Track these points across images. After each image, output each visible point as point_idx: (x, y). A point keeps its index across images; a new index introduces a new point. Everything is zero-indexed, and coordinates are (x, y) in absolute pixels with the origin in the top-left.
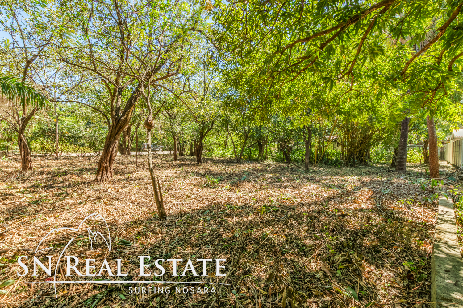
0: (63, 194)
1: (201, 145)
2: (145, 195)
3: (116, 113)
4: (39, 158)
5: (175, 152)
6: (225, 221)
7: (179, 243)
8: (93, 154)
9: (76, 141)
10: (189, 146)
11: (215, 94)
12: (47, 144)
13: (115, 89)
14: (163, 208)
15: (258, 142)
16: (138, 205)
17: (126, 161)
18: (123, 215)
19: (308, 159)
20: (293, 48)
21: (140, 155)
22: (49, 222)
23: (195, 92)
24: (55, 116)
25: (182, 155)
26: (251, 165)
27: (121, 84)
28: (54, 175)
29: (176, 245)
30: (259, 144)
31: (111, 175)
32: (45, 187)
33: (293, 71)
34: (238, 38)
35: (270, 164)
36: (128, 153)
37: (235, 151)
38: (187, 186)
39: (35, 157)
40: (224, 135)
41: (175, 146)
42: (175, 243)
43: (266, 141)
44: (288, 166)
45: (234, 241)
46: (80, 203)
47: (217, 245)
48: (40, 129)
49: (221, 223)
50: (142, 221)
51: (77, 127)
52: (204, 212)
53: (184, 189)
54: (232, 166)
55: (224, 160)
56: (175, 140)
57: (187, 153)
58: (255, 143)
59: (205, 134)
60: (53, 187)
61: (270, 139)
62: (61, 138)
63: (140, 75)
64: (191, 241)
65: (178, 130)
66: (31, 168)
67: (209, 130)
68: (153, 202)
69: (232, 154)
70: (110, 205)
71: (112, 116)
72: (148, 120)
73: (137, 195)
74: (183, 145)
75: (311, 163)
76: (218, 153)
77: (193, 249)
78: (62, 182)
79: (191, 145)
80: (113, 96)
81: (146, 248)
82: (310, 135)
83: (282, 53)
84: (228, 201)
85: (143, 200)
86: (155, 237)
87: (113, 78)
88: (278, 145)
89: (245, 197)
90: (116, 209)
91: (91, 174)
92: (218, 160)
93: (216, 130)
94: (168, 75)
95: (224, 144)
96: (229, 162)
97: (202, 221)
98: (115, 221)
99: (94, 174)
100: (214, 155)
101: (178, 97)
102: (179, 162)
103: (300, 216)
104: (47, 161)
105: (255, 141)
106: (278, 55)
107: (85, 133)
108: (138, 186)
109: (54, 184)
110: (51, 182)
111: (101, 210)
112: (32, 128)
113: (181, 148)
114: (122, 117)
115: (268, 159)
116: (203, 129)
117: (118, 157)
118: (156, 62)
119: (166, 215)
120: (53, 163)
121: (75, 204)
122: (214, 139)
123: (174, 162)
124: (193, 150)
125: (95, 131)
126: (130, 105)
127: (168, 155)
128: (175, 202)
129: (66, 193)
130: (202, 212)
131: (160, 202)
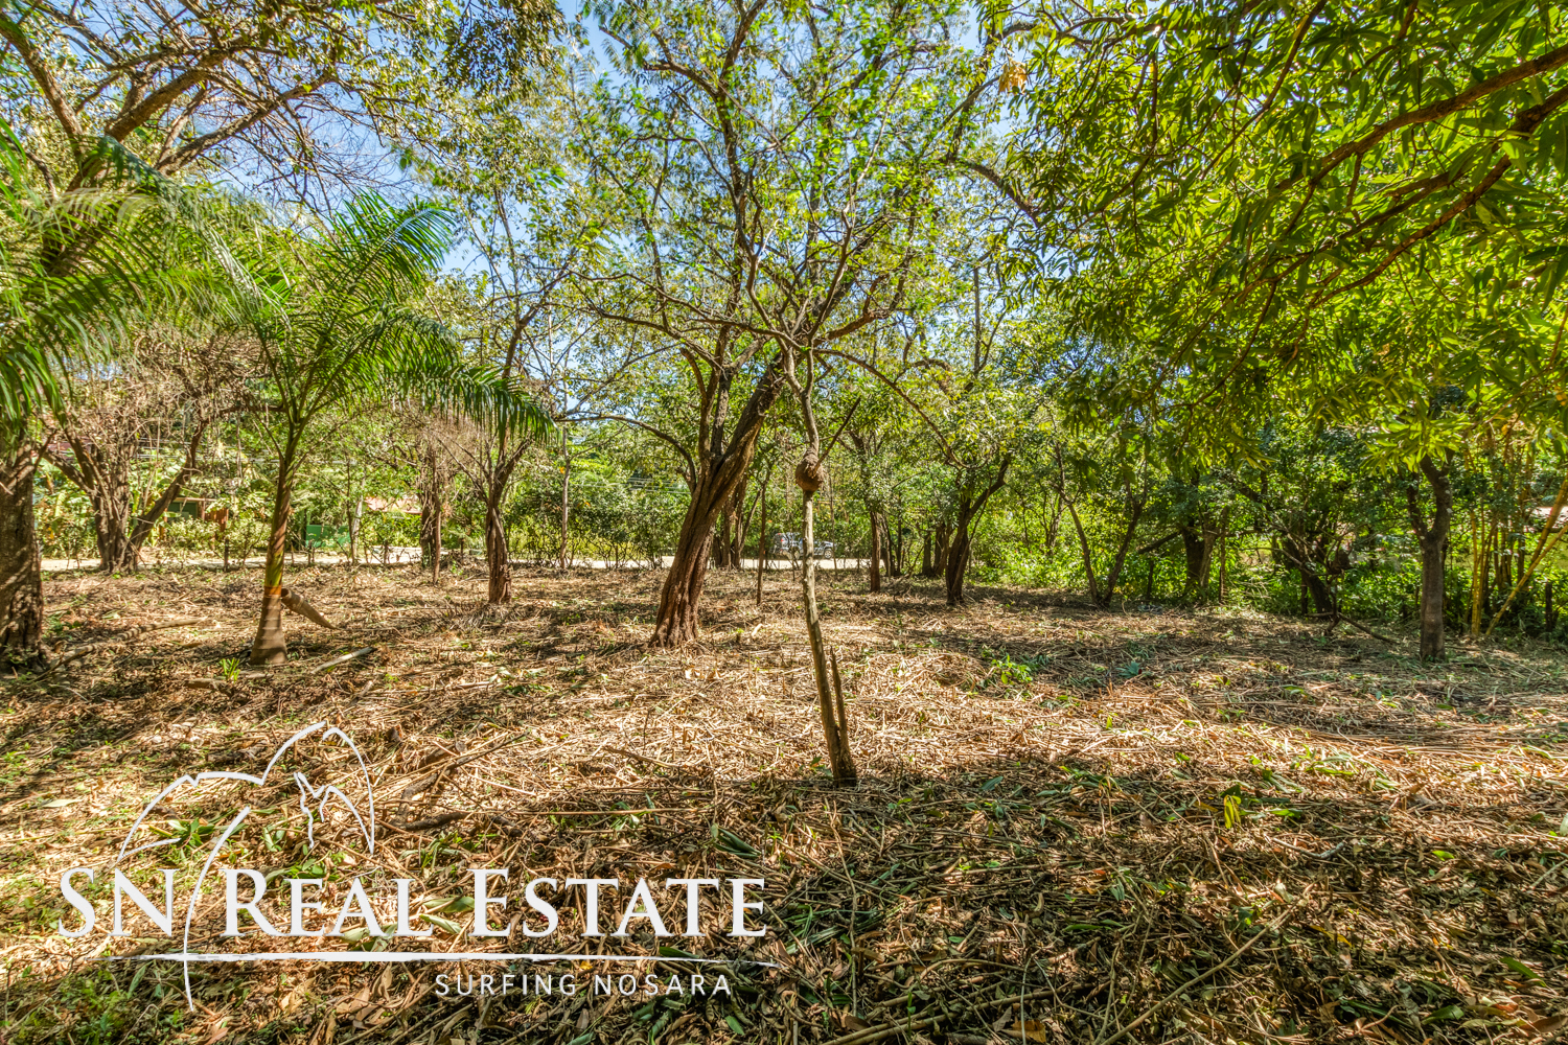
0: (577, 673)
1: (963, 541)
2: (787, 698)
3: (713, 444)
4: (523, 572)
5: (876, 563)
6: (1067, 828)
7: (902, 879)
8: (645, 563)
9: (606, 526)
10: (917, 545)
11: (1012, 364)
12: (544, 534)
13: (713, 373)
14: (847, 751)
15: (1183, 531)
16: (768, 728)
17: (730, 588)
18: (726, 756)
19: (1434, 606)
20: (1370, 157)
21: (769, 571)
22: (547, 749)
23: (942, 365)
24: (562, 458)
25: (896, 573)
26: (1157, 621)
27: (730, 360)
28: (558, 618)
29: (894, 888)
30: (1190, 539)
31: (694, 627)
32: (535, 650)
33: (1369, 245)
34: (1118, 162)
35: (1241, 621)
36: (736, 563)
37: (1087, 563)
38: (917, 680)
39: (516, 566)
40: (1043, 505)
41: (875, 544)
42: (889, 878)
43: (1219, 530)
44: (1328, 633)
45: (1109, 916)
46: (618, 704)
47: (1041, 915)
48: (530, 492)
49: (1049, 835)
50: (783, 784)
51: (609, 486)
52: (984, 781)
53: (910, 690)
54: (1075, 619)
55: (1045, 598)
56: (874, 523)
57: (911, 569)
58: (1169, 538)
59: (977, 506)
60: (555, 653)
61: (1237, 523)
62: (572, 518)
63: (783, 328)
64: (942, 881)
65: (886, 491)
66: (507, 598)
67: (993, 489)
68: (812, 724)
69: (1078, 575)
70: (692, 719)
71: (703, 454)
72: (805, 463)
73: (763, 697)
74: (900, 540)
75: (1455, 627)
76: (1021, 569)
77: (954, 915)
78: (574, 641)
79: (927, 539)
80: (707, 396)
81: (796, 878)
82: (1442, 503)
83: (1316, 183)
84: (1074, 752)
85: (783, 715)
86: (824, 844)
87: (707, 343)
88: (1274, 544)
89: (1140, 743)
90: (708, 735)
91: (640, 621)
92: (1023, 596)
93: (1016, 490)
94: (866, 318)
95: (1043, 540)
96: (1064, 605)
97: (979, 816)
98: (706, 771)
99: (651, 621)
100: (1005, 578)
101: (893, 385)
102: (886, 598)
103: (1416, 858)
104: (539, 580)
105: (1170, 530)
106: (1293, 196)
107: (628, 501)
108: (765, 668)
109: (557, 643)
110: (551, 638)
111: (669, 732)
112: (515, 491)
113: (893, 551)
114: (727, 455)
115: (1228, 601)
116: (971, 486)
117: (711, 575)
118: (834, 282)
119: (853, 773)
120: (552, 585)
121: (605, 708)
122: (1006, 521)
123: (871, 598)
124: (933, 558)
125: (652, 498)
126: (750, 419)
127: (851, 571)
128: (880, 734)
129: (585, 672)
130: (978, 781)
131: (837, 729)
